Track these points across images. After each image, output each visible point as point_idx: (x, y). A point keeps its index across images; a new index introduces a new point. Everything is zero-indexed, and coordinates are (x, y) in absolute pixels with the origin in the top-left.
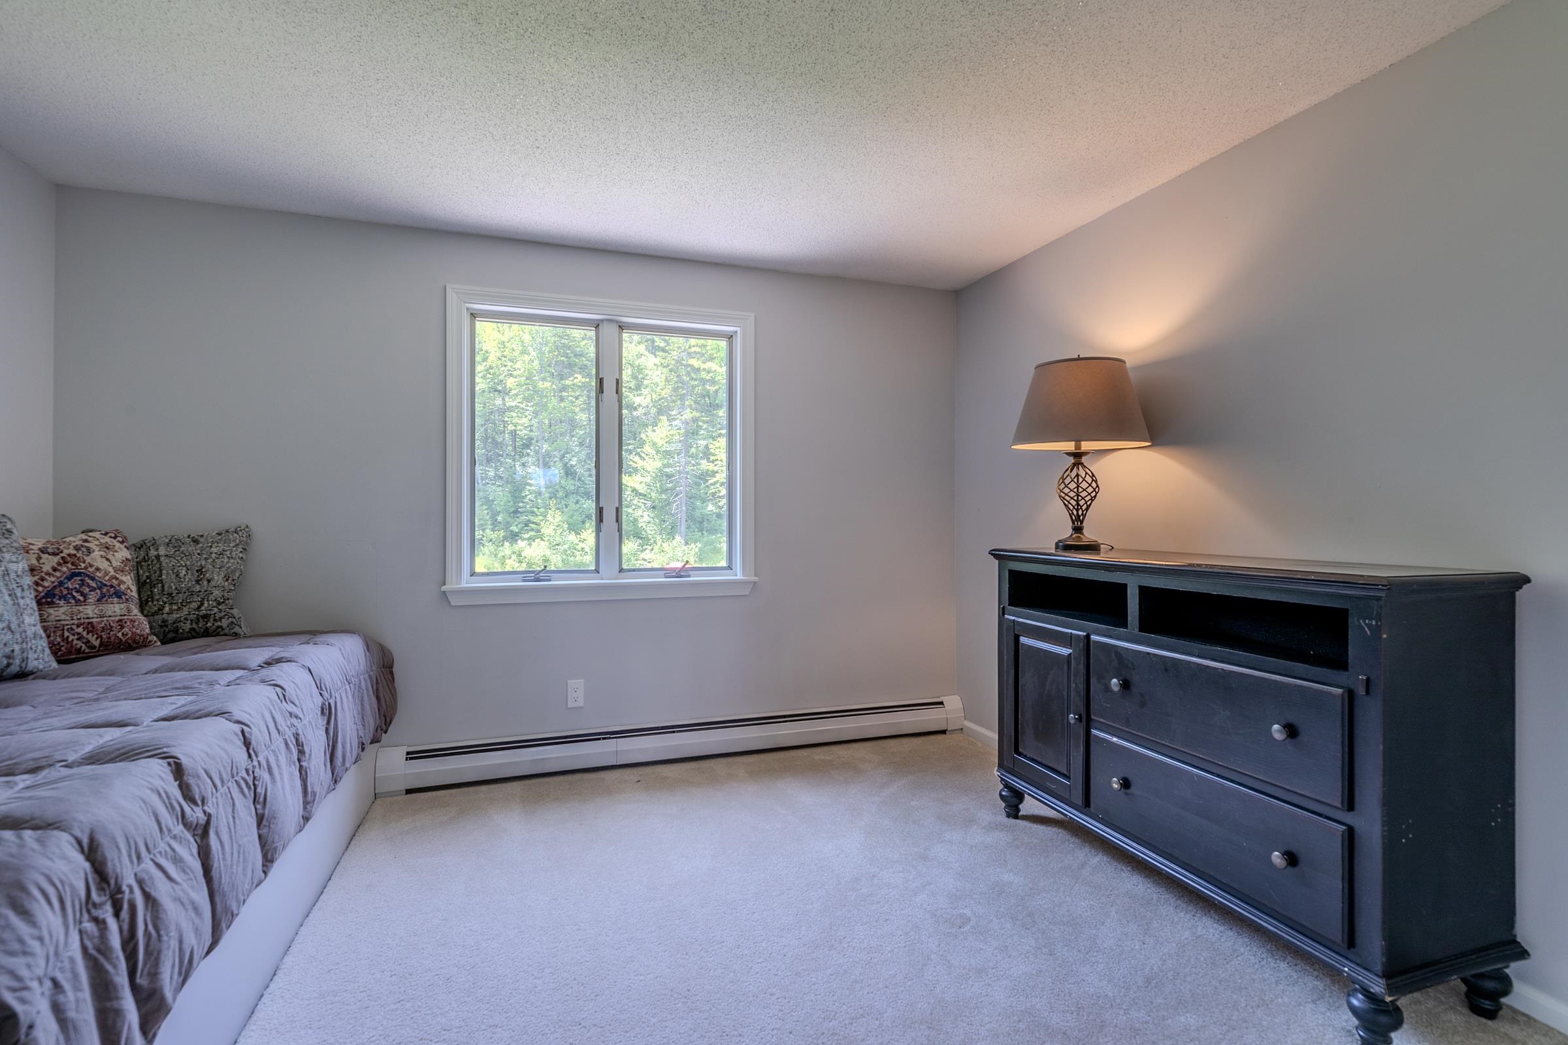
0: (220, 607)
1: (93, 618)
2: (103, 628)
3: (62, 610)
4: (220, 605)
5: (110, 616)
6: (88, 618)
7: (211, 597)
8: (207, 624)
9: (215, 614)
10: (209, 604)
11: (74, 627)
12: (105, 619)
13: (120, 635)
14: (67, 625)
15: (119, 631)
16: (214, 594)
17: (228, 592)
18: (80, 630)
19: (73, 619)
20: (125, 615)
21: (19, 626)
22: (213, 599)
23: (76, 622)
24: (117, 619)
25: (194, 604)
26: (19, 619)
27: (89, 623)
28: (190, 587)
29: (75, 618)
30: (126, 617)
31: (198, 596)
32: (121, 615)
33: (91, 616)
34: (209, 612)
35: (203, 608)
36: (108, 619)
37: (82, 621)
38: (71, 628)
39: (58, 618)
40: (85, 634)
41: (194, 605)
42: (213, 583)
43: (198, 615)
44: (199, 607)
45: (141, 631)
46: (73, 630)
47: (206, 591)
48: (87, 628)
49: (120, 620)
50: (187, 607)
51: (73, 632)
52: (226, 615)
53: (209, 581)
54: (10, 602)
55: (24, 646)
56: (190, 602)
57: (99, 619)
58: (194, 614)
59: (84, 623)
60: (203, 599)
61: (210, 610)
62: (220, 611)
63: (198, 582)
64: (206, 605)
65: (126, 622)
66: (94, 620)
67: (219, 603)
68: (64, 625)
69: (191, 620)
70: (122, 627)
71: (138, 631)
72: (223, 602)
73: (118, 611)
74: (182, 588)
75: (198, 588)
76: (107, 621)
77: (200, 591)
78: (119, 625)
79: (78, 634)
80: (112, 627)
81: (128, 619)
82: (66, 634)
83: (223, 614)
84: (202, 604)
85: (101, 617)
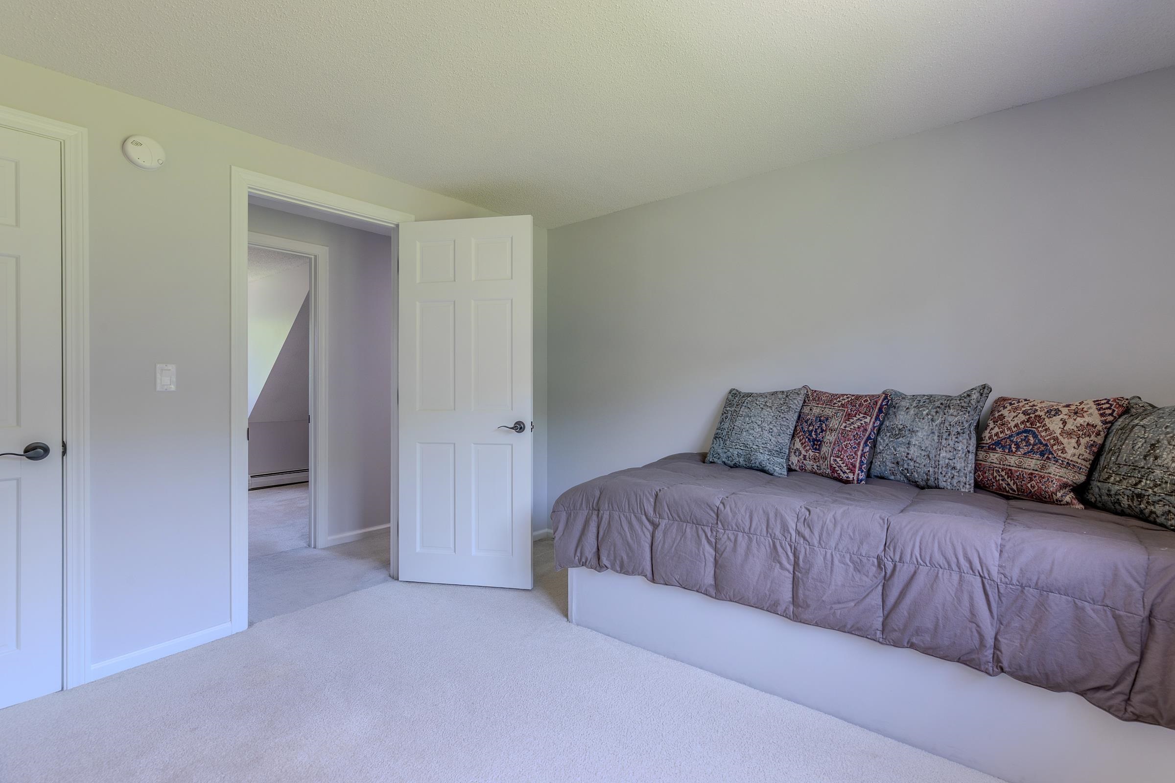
0: (1156, 490)
1: (1013, 466)
2: (1018, 476)
3: (997, 455)
4: (1156, 487)
5: (1025, 468)
6: (1010, 466)
7: (1151, 477)
8: (1140, 504)
9: (1149, 496)
10: (1146, 483)
11: (1000, 470)
12: (1021, 469)
13: (1029, 485)
14: (996, 467)
15: (1029, 483)
16: (1154, 474)
17: (1170, 475)
18: (1003, 473)
19: (1000, 464)
20: (1037, 470)
21: (935, 456)
22: (1152, 478)
23: (1002, 466)
24: (1030, 471)
25: (1133, 479)
26: (937, 452)
27: (1010, 470)
28: (1136, 461)
29: (1002, 463)
30: (1036, 472)
31: (1139, 472)
32: (1033, 470)
33: (1012, 465)
34: (1143, 492)
35: (1139, 486)
36: (1023, 470)
37: (1005, 467)
38: (998, 470)
39: (992, 461)
40: (1006, 477)
41: (1133, 481)
42: (1159, 461)
43: (1133, 492)
44: (1136, 484)
45: (1046, 488)
46: (999, 472)
47: (1148, 468)
48: (1008, 473)
49: (1032, 474)
50: (1127, 481)
51: (999, 474)
52: (1161, 501)
53: (1156, 458)
54: (936, 441)
55: (936, 470)
56: (1130, 476)
57: (1016, 469)
58: (1130, 490)
59: (1007, 468)
60: (1143, 476)
61: (1145, 490)
62: (1155, 494)
63: (1145, 457)
64: (1143, 484)
65: (1035, 477)
66: (1013, 468)
67: (1156, 486)
68: (994, 467)
69: (1128, 496)
70: (1031, 480)
71: (1043, 487)
72: (1160, 485)
73: (1032, 465)
74: (1130, 460)
75: (1142, 464)
76: (1022, 471)
77: (1143, 468)
78: (1029, 477)
79: (1002, 476)
80: (1024, 477)
81: (1038, 474)
82: (995, 474)
83: (1157, 498)
84: (1140, 482)
85: (1018, 467)
